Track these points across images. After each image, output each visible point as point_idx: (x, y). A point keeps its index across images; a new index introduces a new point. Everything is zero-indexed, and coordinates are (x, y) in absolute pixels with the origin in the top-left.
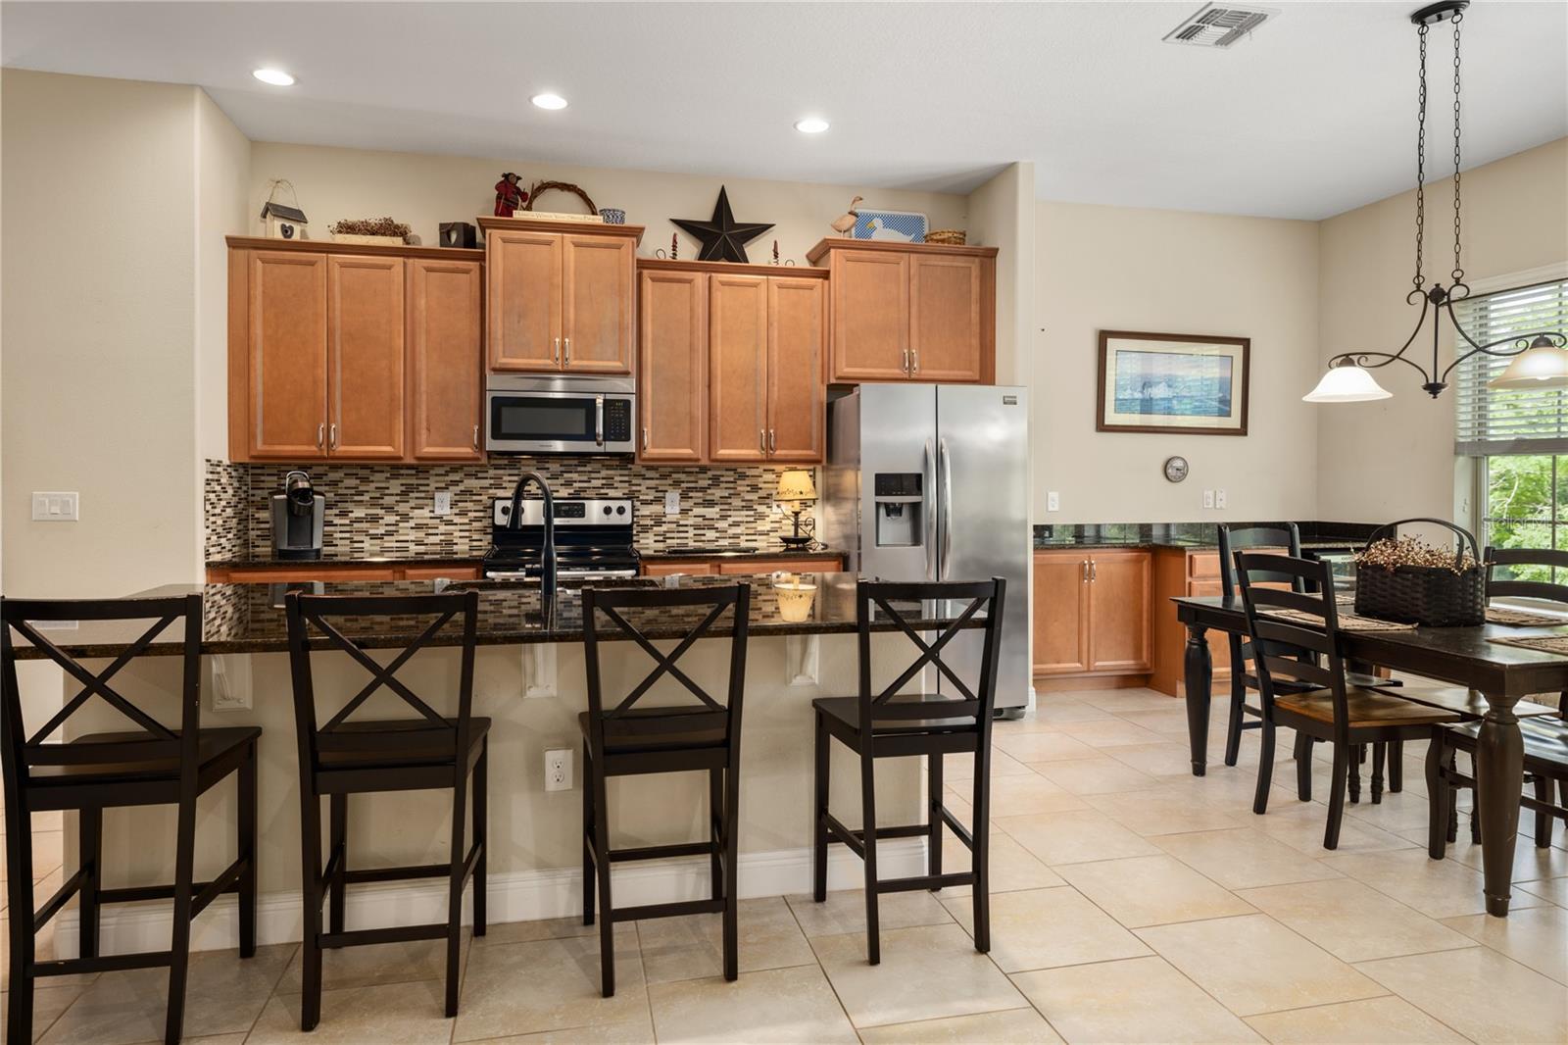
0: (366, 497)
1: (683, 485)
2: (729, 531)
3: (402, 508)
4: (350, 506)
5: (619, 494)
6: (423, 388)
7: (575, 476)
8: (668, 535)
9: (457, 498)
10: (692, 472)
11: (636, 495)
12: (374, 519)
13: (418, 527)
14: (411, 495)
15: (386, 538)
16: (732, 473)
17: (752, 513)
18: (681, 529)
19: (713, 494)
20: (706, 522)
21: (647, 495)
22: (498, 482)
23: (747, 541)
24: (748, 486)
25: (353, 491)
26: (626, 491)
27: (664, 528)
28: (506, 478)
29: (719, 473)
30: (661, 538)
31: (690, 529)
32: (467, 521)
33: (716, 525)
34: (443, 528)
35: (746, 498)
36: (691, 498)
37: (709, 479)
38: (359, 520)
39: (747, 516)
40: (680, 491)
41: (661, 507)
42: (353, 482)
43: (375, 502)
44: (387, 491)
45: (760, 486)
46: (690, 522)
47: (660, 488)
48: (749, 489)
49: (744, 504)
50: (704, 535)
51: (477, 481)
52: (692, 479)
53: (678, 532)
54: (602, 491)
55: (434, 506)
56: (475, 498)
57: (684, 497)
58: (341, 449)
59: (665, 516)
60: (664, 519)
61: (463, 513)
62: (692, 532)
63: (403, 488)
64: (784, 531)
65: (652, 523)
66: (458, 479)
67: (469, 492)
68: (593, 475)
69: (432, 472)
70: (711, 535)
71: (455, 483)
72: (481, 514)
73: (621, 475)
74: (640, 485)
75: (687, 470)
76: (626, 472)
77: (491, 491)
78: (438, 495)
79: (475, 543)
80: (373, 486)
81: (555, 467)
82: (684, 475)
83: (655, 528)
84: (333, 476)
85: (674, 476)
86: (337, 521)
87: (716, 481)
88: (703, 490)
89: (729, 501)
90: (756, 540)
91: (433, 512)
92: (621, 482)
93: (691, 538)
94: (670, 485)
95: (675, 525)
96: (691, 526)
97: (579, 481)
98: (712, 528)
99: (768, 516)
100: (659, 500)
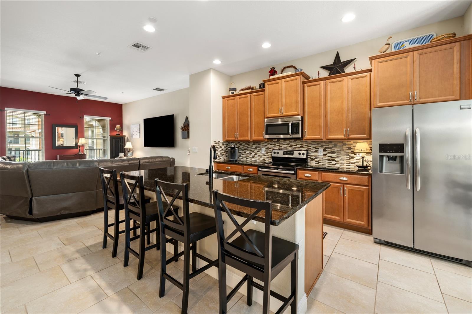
0: (249, 149)
1: (324, 147)
2: (340, 162)
3: (255, 151)
4: (246, 151)
5: (304, 149)
6: (253, 124)
7: (293, 144)
8: (319, 162)
9: (266, 149)
10: (327, 143)
11: (310, 149)
12: (250, 154)
13: (258, 156)
15: (252, 158)
16: (341, 143)
17: (349, 156)
18: (324, 160)
19: (334, 150)
20: (332, 159)
21: (313, 149)
22: (275, 145)
23: (347, 165)
24: (347, 147)
25: (247, 147)
26: (307, 148)
27: (318, 159)
28: (276, 145)
29: (337, 143)
30: (317, 162)
32: (268, 155)
33: (335, 160)
34: (263, 156)
35: (346, 151)
36: (327, 151)
37: (333, 145)
38: (248, 154)
39: (347, 157)
40: (323, 149)
41: (317, 153)
42: (247, 145)
43: (250, 150)
44: (253, 148)
45: (352, 147)
46: (327, 158)
47: (317, 148)
48: (347, 148)
49: (345, 153)
50: (331, 162)
51: (271, 145)
54: (300, 148)
56: (270, 149)
57: (324, 150)
58: (239, 138)
60: (318, 157)
61: (267, 153)
62: (327, 161)
63: (256, 147)
64: (358, 164)
65: (314, 158)
66: (266, 145)
67: (268, 148)
68: (298, 144)
69: (261, 143)
70: (333, 162)
71: (266, 146)
72: (271, 154)
73: (306, 144)
74: (311, 147)
75: (325, 142)
77: (273, 148)
78: (262, 149)
79: (270, 161)
80: (250, 146)
81: (288, 142)
82: (325, 144)
83: (315, 159)
84: (244, 144)
85: (321, 144)
86: (244, 154)
87: (335, 146)
88: (331, 148)
89: (340, 152)
90: (350, 165)
91: (261, 152)
92: (305, 146)
93: (327, 163)
94: (320, 147)
95: (321, 159)
96: (327, 159)
97: (294, 146)
98: (334, 160)
99: (355, 158)
100: (317, 151)
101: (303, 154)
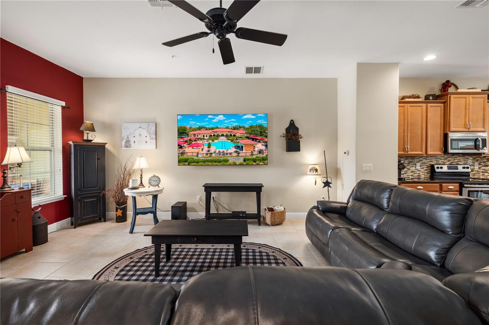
1: (479, 161)
3: (408, 167)
5: (463, 163)
7: (451, 159)
8: (475, 174)
9: (421, 164)
11: (467, 163)
13: (412, 172)
14: (411, 164)
18: (479, 173)
19: (487, 163)
20: (485, 171)
21: (470, 163)
22: (431, 160)
26: (465, 162)
27: (474, 172)
30: (473, 175)
31: (481, 173)
32: (424, 170)
33: (488, 172)
34: (418, 172)
36: (481, 164)
37: (487, 159)
46: (481, 171)
47: (473, 162)
50: (485, 174)
51: (426, 160)
52: (482, 159)
53: (478, 173)
54: (458, 163)
55: (416, 166)
57: (479, 164)
59: (474, 169)
60: (474, 170)
61: (423, 168)
63: (408, 162)
66: (421, 159)
67: (425, 163)
68: (456, 158)
69: (415, 158)
70: (487, 174)
71: (421, 161)
72: (427, 169)
73: (463, 159)
74: (468, 161)
75: (481, 157)
76: (464, 158)
78: (417, 164)
79: (426, 176)
82: (479, 158)
83: (472, 172)
85: (477, 158)
88: (485, 162)
91: (416, 168)
93: (481, 175)
94: (476, 161)
95: (477, 172)
97: (452, 160)
98: (487, 172)
100: (473, 165)
101: (468, 168)
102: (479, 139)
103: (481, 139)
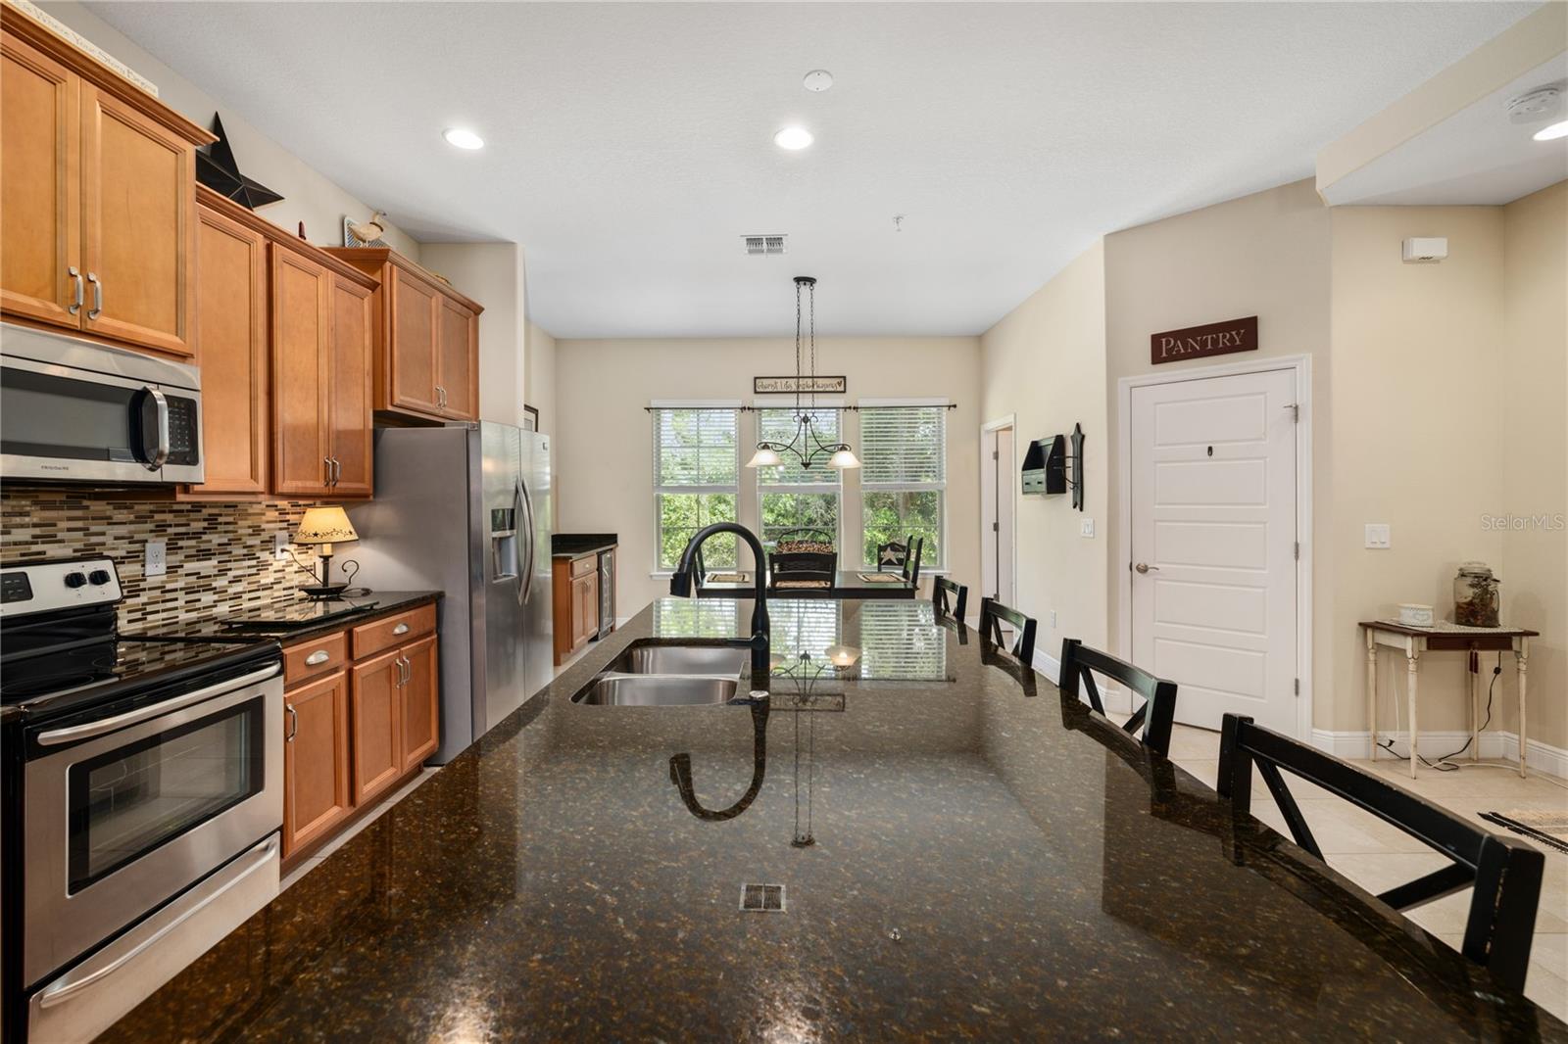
1: (170, 530)
2: (229, 591)
5: (66, 551)
8: (149, 608)
10: (182, 511)
11: (98, 549)
16: (231, 510)
17: (254, 562)
18: (168, 596)
19: (210, 541)
20: (202, 582)
21: (116, 548)
23: (250, 599)
24: (250, 527)
26: (79, 545)
27: (144, 598)
29: (215, 511)
30: (138, 615)
31: (180, 594)
33: (214, 585)
35: (249, 543)
36: (181, 548)
37: (205, 520)
39: (249, 567)
40: (166, 540)
41: (139, 565)
45: (264, 526)
46: (181, 584)
47: (137, 537)
48: (250, 531)
49: (245, 551)
50: (199, 600)
52: (183, 520)
53: (163, 601)
54: (34, 548)
57: (172, 548)
59: (145, 580)
60: (142, 585)
62: (182, 598)
64: (288, 581)
68: (18, 520)
70: (207, 598)
73: (70, 519)
74: (103, 534)
75: (176, 507)
76: (79, 513)
82: (172, 516)
83: (129, 601)
85: (157, 517)
87: (212, 523)
88: (196, 535)
89: (229, 548)
90: (259, 598)
92: (69, 530)
93: (182, 607)
94: (151, 531)
95: (157, 593)
96: (181, 589)
98: (208, 589)
99: (271, 564)
100: (136, 556)
101: (99, 578)
102: (157, 394)
103: (167, 397)
